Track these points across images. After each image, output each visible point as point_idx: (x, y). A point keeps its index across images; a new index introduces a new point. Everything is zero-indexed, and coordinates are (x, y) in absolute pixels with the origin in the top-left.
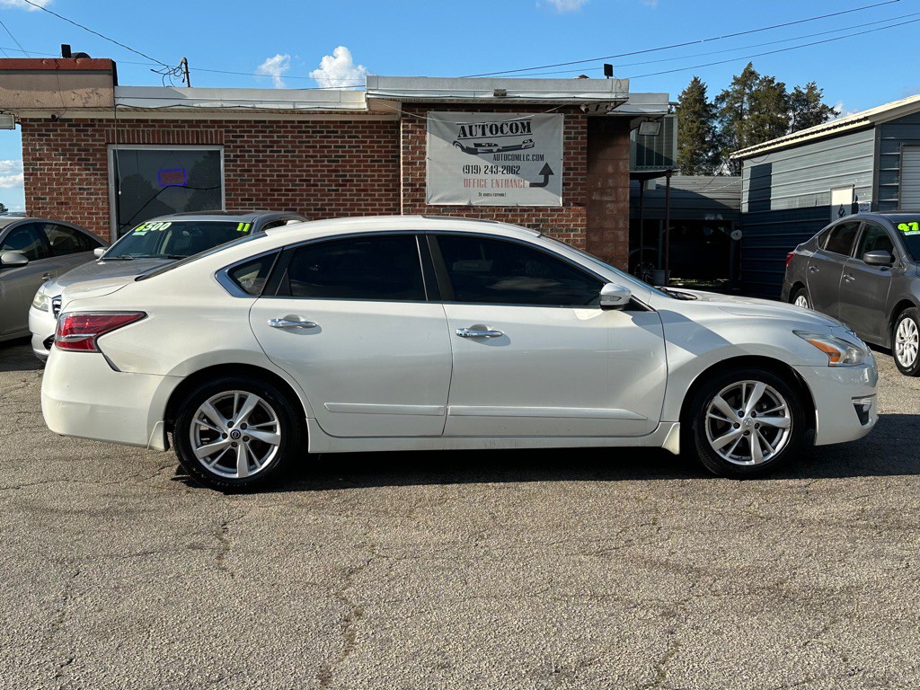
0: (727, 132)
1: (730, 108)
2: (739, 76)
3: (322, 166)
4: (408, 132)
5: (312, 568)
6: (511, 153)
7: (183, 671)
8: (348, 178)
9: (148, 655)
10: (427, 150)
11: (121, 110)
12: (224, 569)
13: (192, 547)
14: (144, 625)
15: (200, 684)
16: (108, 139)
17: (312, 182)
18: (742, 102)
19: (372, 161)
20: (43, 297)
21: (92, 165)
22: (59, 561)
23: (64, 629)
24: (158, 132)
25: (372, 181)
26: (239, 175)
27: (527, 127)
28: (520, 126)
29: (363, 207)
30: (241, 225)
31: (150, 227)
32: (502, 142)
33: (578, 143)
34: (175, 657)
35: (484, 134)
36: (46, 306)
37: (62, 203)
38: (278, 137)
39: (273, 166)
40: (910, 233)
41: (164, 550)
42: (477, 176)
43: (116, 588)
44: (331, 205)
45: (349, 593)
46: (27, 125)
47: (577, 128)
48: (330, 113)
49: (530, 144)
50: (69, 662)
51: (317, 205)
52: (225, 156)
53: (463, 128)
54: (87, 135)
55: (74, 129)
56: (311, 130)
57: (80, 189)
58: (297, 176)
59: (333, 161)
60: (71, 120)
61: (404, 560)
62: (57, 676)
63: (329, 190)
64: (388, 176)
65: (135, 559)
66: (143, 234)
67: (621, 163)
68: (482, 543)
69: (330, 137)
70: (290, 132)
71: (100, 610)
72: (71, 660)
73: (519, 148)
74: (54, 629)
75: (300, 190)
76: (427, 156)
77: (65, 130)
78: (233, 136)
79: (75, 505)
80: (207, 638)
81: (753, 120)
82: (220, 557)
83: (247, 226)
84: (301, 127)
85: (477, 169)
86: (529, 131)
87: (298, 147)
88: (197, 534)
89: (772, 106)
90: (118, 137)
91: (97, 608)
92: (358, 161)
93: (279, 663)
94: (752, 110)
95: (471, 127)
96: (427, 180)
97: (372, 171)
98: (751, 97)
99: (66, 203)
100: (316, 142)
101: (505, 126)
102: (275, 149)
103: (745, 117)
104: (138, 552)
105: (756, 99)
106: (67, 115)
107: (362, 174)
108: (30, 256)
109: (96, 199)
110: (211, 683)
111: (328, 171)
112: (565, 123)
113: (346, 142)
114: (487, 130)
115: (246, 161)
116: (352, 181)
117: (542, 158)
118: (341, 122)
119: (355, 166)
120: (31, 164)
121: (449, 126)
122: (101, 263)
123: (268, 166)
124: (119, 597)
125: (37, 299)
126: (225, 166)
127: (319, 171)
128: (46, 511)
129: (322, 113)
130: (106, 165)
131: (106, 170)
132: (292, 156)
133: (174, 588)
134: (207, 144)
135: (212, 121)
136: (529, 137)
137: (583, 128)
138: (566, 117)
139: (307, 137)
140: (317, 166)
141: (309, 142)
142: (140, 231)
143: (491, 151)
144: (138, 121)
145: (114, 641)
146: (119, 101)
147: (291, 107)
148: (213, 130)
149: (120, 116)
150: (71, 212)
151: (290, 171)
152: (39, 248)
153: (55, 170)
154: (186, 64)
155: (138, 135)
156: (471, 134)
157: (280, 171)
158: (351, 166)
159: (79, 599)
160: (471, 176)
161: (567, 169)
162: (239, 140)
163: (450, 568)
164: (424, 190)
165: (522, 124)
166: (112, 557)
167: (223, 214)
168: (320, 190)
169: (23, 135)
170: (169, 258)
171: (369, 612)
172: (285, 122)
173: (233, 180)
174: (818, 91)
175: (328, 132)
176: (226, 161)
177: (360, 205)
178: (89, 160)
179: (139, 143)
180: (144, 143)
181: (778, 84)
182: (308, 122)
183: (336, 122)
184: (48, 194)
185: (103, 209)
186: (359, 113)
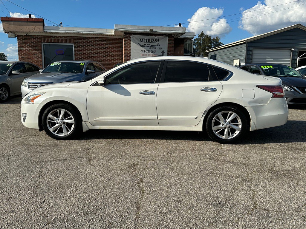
0: (197, 48)
1: (197, 43)
2: (200, 34)
3: (101, 50)
4: (126, 40)
5: (121, 164)
6: (154, 47)
7: (87, 205)
8: (108, 53)
9: (72, 198)
10: (131, 45)
11: (45, 33)
12: (92, 165)
13: (80, 157)
14: (69, 186)
15: (94, 210)
16: (42, 41)
17: (99, 54)
18: (201, 41)
19: (115, 49)
20: (25, 83)
21: (37, 48)
22: (36, 162)
23: (40, 188)
24: (56, 39)
25: (115, 54)
26: (78, 52)
27: (158, 40)
28: (156, 40)
29: (113, 61)
30: (81, 64)
31: (55, 64)
32: (151, 44)
33: (171, 45)
34: (82, 199)
35: (146, 42)
36: (26, 85)
37: (29, 59)
38: (89, 41)
39: (88, 49)
40: (265, 69)
41: (70, 158)
42: (145, 53)
43: (57, 172)
44: (104, 61)
45: (136, 173)
46: (19, 37)
47: (171, 41)
48: (104, 35)
49: (159, 45)
50: (44, 202)
51: (100, 60)
52: (74, 46)
53: (141, 40)
54: (36, 40)
55: (32, 38)
56: (98, 40)
57: (34, 55)
58: (95, 52)
59: (105, 49)
60: (31, 35)
61: (150, 161)
62: (40, 208)
63: (103, 56)
64: (119, 53)
65: (61, 161)
66: (53, 66)
67: (181, 51)
68: (172, 155)
69: (104, 42)
70: (92, 40)
71: (52, 180)
72: (45, 201)
73: (156, 46)
74: (37, 188)
75: (95, 56)
76: (131, 47)
77: (30, 38)
78: (77, 41)
79: (39, 143)
80: (92, 191)
81: (203, 46)
82: (89, 161)
83: (83, 64)
84: (96, 39)
85: (144, 51)
86: (158, 41)
87: (95, 44)
88: (80, 153)
89: (208, 42)
90: (45, 41)
91: (51, 180)
92: (111, 49)
93: (120, 201)
94: (203, 43)
95: (143, 40)
96: (131, 54)
97: (115, 52)
98: (203, 40)
99: (30, 59)
100: (100, 43)
101: (152, 40)
102: (88, 45)
103: (201, 45)
104: (62, 159)
105: (204, 40)
106: (30, 34)
107: (112, 52)
108: (21, 72)
109: (38, 58)
110: (98, 209)
111: (103, 51)
112: (168, 39)
113: (108, 43)
114: (147, 41)
115: (80, 48)
116: (110, 54)
117: (162, 49)
118: (107, 38)
119: (110, 50)
120: (20, 48)
121: (137, 39)
122: (41, 74)
123: (86, 49)
124: (58, 175)
125: (23, 83)
126: (74, 49)
127: (101, 51)
128: (30, 145)
129: (101, 35)
130: (41, 48)
131: (41, 49)
132: (93, 47)
133: (76, 172)
134: (69, 43)
135: (71, 37)
136: (158, 43)
137: (173, 41)
138: (168, 38)
139: (97, 42)
140: (100, 50)
141: (98, 43)
142: (52, 65)
143: (148, 46)
144: (50, 36)
145: (59, 193)
146: (45, 30)
147: (93, 33)
148: (71, 39)
149: (45, 35)
150: (31, 61)
151: (93, 51)
152: (23, 70)
153: (27, 49)
154: (62, 24)
155: (50, 40)
156: (143, 42)
157: (90, 51)
158: (109, 50)
159: (44, 176)
160: (143, 53)
161: (169, 52)
162: (78, 42)
163: (166, 164)
164: (130, 57)
165: (157, 39)
166: (53, 161)
167: (74, 61)
168: (101, 57)
169: (18, 40)
170: (61, 72)
171: (145, 180)
172: (91, 37)
173: (77, 53)
174: (219, 39)
175: (103, 40)
176: (75, 48)
177: (112, 61)
178: (36, 47)
179: (50, 42)
180: (52, 42)
181: (209, 37)
182: (97, 37)
183: (105, 38)
184: (25, 56)
185: (40, 60)
186: (112, 35)
